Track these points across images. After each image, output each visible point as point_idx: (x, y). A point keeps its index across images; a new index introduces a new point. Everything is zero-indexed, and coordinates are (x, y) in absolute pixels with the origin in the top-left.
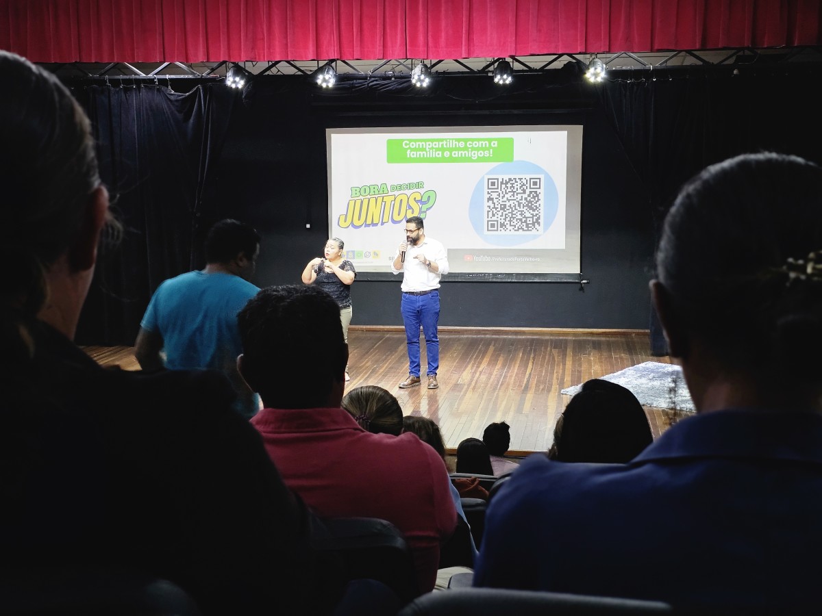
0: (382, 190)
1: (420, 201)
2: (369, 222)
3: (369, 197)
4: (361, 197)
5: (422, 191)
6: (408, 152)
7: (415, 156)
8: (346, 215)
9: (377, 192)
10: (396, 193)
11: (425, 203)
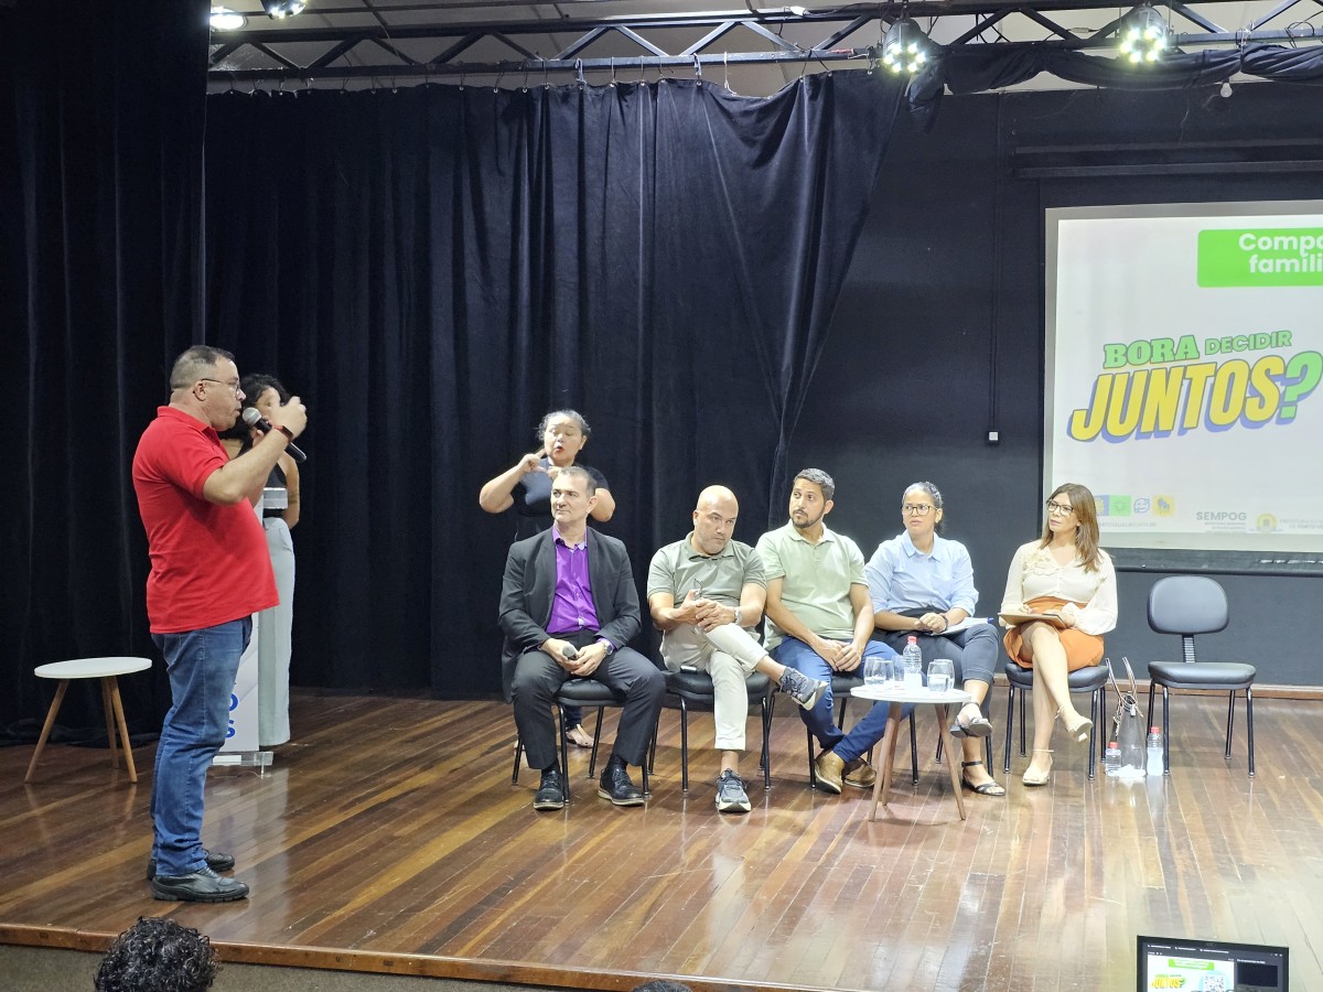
0: (1182, 350)
1: (1282, 378)
2: (1147, 426)
3: (1149, 366)
4: (1129, 368)
5: (1287, 353)
6: (1253, 259)
7: (1270, 270)
8: (1089, 412)
9: (1169, 356)
10: (1220, 358)
11: (1295, 381)
